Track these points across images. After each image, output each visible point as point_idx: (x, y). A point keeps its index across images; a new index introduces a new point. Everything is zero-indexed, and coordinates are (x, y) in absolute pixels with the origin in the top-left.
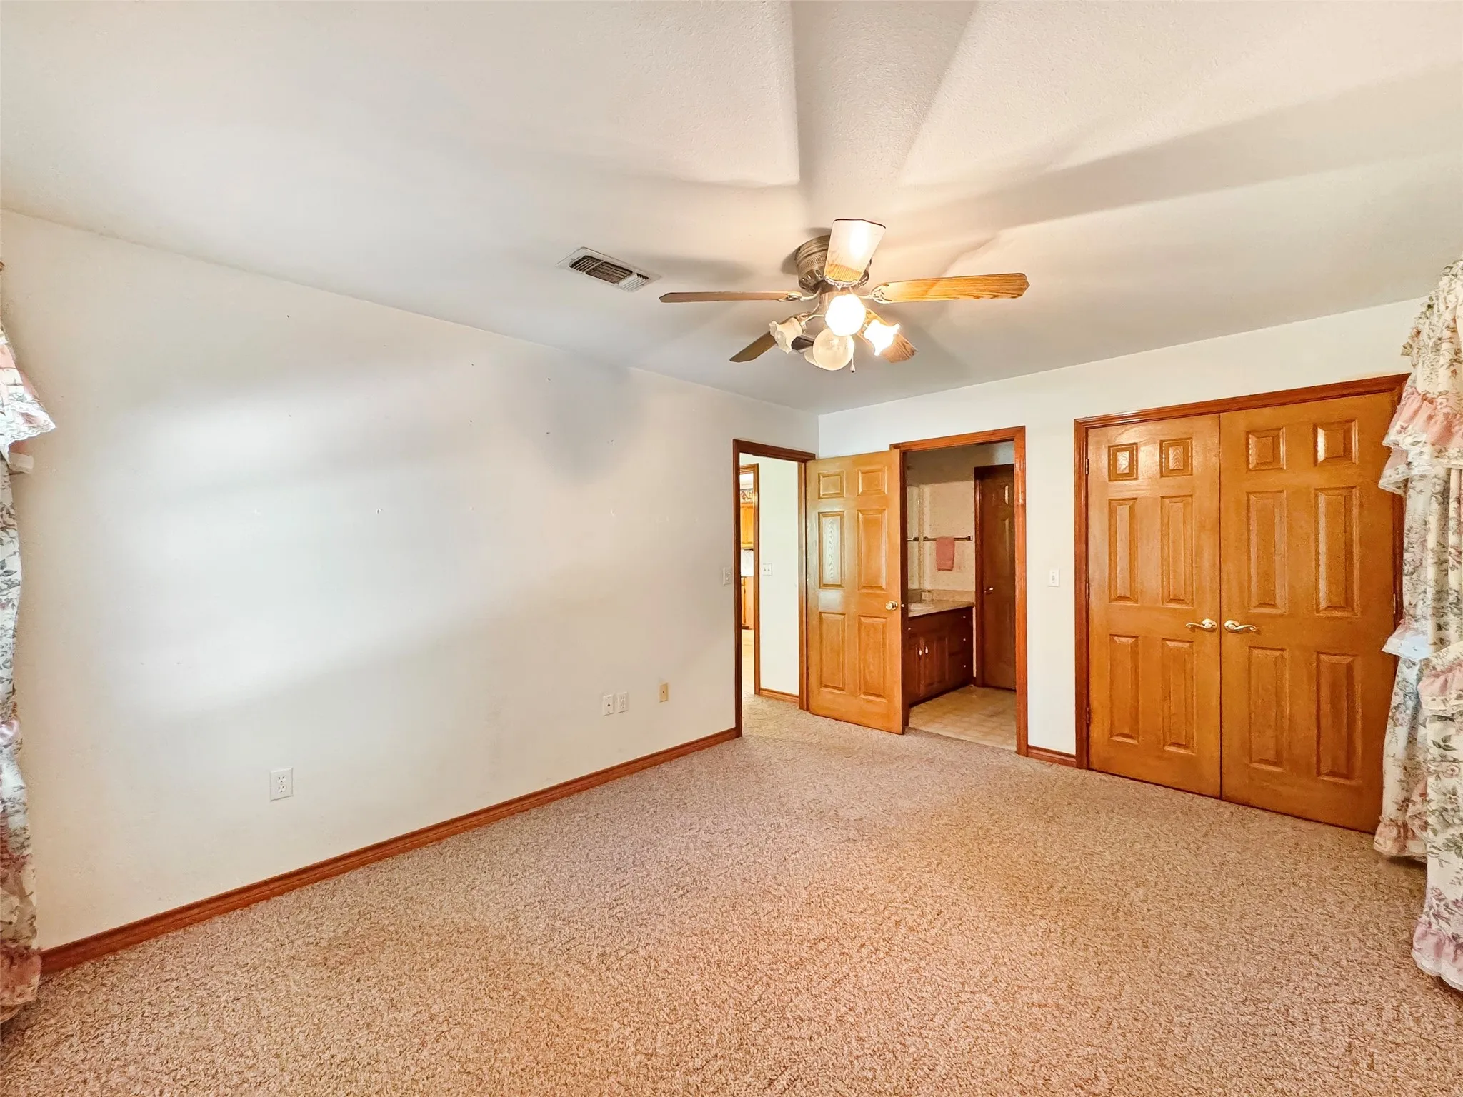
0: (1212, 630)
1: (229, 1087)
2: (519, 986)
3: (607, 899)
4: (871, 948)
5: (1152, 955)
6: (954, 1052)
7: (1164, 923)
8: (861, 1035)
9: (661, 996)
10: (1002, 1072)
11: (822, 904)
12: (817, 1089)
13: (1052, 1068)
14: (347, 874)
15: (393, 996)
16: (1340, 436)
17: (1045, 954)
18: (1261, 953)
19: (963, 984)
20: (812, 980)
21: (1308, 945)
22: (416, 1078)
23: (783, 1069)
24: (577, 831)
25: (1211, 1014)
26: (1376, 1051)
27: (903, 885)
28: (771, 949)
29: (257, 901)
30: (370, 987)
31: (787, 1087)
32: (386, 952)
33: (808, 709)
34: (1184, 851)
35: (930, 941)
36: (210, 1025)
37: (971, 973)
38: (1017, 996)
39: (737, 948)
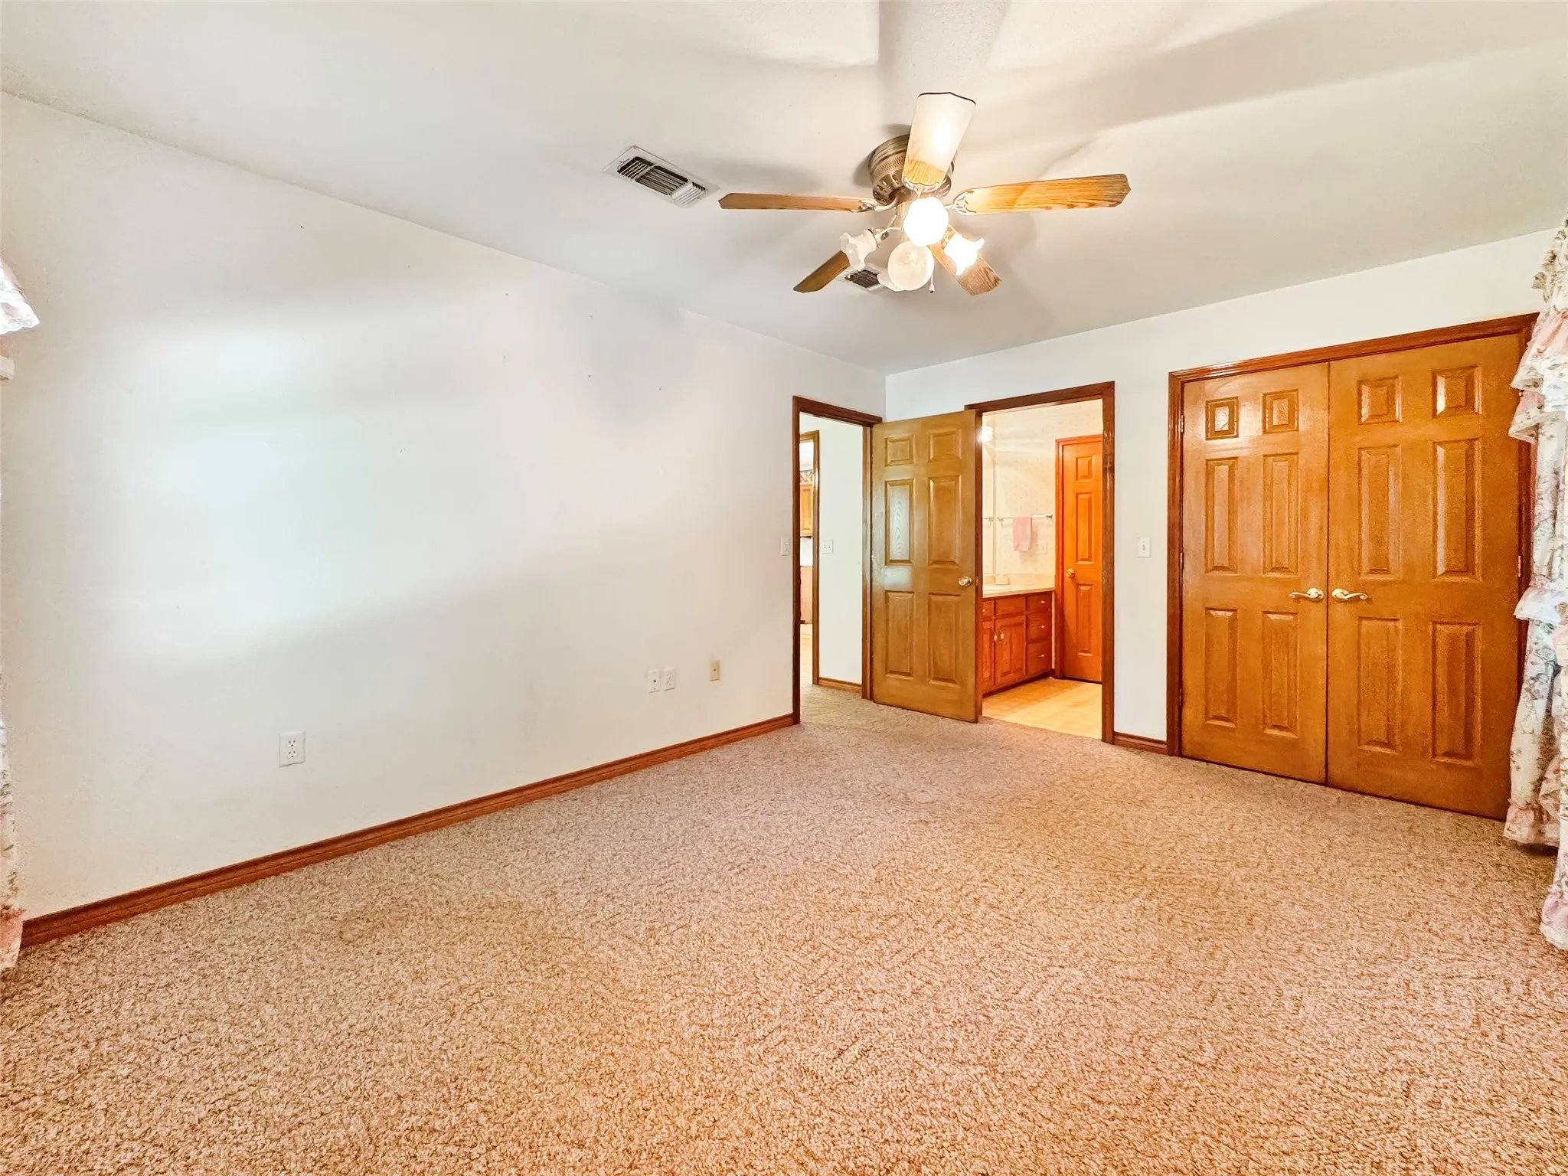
0: (1317, 600)
1: (235, 1055)
2: (558, 959)
3: (655, 876)
4: (948, 924)
5: (1258, 932)
6: (1043, 1023)
7: (1269, 902)
8: (939, 1007)
9: (716, 969)
10: (1097, 1043)
11: (893, 882)
12: (892, 1059)
13: (1152, 1039)
14: (365, 851)
15: (417, 968)
16: (1462, 384)
17: (1140, 930)
18: (1377, 930)
19: (1051, 959)
20: (883, 955)
21: (1427, 923)
22: (444, 1047)
23: (854, 1040)
24: (619, 812)
25: (1325, 988)
26: (1506, 1023)
27: (981, 865)
28: (838, 924)
29: (264, 876)
30: (391, 960)
31: (859, 1057)
32: (410, 926)
33: (871, 698)
34: (1287, 834)
35: (1013, 918)
36: (213, 995)
37: (1060, 948)
38: (1111, 970)
39: (800, 924)
